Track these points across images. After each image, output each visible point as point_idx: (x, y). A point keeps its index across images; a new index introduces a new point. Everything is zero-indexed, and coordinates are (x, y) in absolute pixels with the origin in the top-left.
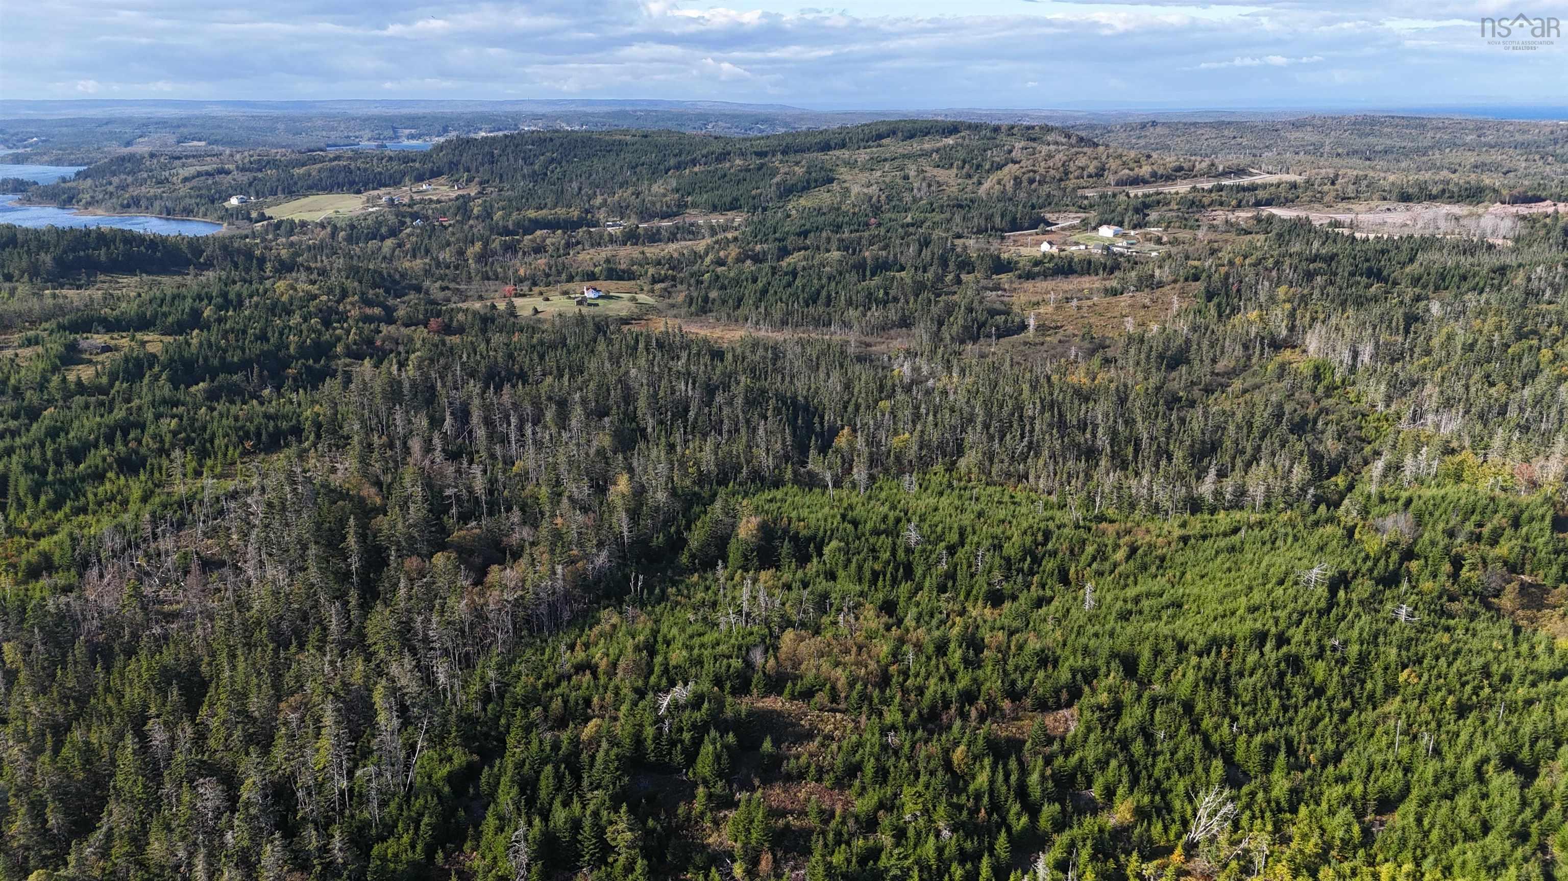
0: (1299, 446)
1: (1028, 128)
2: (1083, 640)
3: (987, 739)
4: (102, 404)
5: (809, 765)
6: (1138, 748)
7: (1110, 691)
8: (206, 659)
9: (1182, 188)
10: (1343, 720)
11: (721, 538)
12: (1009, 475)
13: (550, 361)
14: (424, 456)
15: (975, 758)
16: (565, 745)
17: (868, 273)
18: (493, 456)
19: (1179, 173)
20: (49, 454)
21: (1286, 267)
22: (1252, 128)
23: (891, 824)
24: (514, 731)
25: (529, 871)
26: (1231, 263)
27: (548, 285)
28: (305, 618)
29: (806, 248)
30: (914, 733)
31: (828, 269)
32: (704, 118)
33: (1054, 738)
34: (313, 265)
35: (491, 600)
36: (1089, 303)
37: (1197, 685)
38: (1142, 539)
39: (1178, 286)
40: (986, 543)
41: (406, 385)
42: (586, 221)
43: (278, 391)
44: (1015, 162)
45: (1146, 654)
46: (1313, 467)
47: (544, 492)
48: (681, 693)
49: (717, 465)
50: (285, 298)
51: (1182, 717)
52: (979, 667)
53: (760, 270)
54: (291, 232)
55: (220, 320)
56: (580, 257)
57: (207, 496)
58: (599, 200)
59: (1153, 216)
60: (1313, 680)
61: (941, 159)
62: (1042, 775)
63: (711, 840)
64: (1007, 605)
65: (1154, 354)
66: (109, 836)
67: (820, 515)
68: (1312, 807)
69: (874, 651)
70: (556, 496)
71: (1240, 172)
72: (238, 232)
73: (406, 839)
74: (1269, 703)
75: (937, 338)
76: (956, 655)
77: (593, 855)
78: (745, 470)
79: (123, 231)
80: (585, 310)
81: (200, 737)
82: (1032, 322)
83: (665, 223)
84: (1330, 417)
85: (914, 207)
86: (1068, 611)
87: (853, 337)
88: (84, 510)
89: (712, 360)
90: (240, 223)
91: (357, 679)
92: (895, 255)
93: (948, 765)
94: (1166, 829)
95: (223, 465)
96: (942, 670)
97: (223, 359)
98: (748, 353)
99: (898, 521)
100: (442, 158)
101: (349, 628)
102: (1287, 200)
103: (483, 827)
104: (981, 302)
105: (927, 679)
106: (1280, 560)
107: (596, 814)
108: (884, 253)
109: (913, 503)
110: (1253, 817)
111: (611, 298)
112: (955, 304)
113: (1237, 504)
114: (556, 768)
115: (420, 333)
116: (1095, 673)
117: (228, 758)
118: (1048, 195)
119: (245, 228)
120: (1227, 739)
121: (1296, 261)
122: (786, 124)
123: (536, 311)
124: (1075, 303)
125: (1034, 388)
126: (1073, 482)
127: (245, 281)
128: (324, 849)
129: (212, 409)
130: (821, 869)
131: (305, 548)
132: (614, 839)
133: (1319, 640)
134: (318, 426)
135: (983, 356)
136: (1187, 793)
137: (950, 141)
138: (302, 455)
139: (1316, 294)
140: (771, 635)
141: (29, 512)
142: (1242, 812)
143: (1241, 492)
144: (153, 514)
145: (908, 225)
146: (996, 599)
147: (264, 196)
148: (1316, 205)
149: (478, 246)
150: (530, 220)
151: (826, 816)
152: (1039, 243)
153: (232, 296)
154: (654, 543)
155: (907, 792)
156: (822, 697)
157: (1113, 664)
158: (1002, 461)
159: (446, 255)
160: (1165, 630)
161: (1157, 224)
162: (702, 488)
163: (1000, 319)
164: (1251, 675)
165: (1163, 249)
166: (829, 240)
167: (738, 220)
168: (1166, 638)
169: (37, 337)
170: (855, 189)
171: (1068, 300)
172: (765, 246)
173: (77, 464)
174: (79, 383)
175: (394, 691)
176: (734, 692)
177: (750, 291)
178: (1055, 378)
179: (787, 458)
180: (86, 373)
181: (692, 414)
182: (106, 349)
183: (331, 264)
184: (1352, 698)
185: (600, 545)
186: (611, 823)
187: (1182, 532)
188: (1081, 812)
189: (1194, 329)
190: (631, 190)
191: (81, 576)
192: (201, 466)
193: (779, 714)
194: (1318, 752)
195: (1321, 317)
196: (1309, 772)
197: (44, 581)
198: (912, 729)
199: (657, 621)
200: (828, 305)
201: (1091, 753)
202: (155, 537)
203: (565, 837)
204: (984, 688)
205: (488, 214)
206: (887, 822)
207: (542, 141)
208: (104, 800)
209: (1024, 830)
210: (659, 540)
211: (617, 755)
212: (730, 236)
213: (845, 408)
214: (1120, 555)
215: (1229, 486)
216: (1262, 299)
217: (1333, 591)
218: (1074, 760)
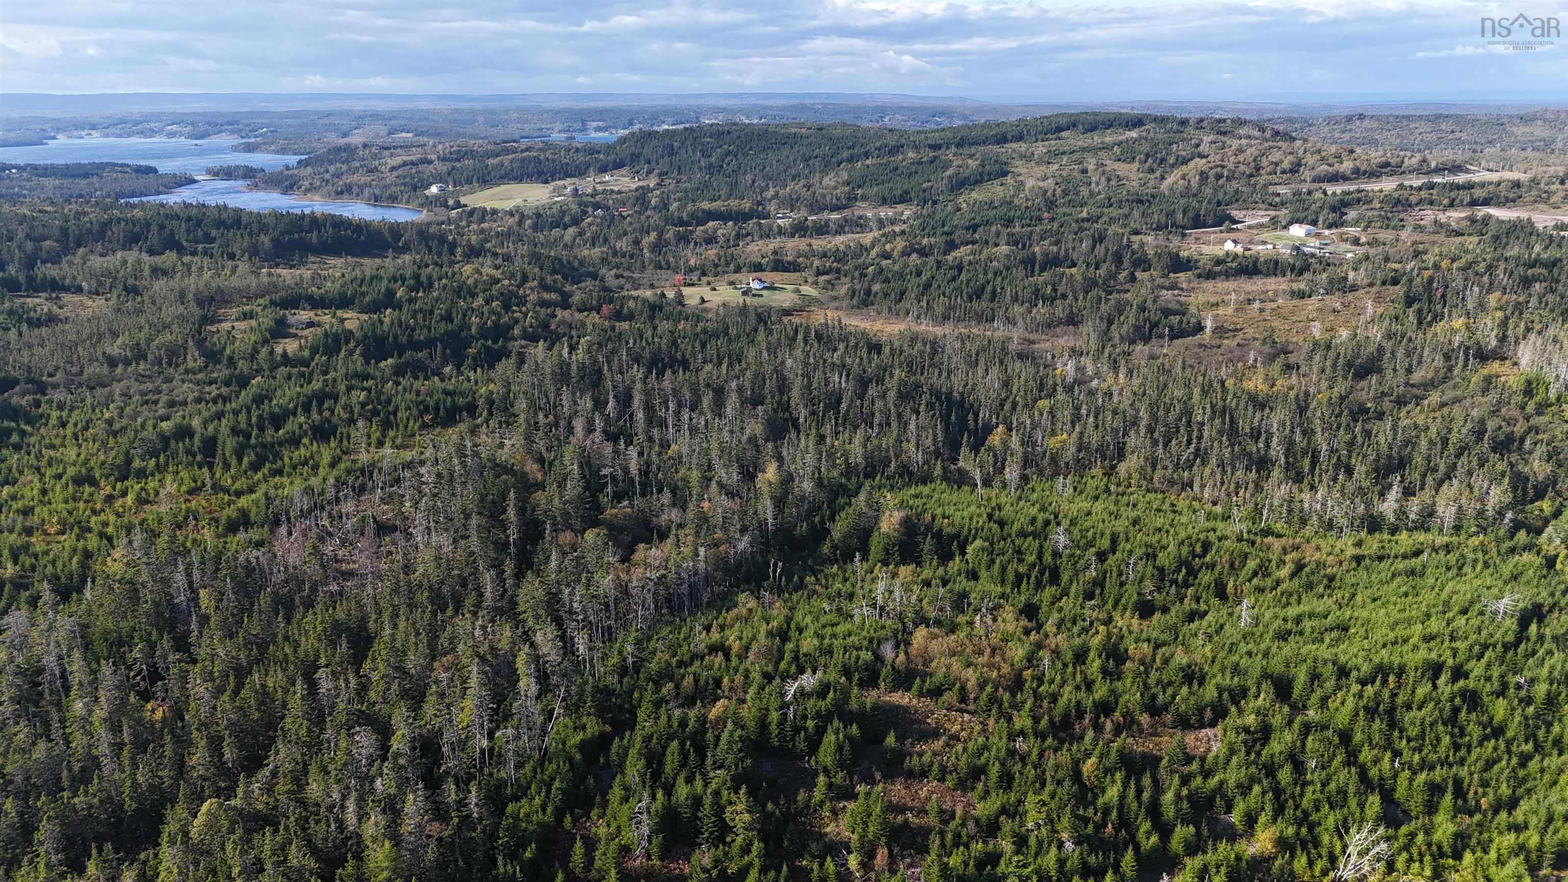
0: (1501, 466)
1: (1219, 121)
2: (1235, 658)
3: (1120, 752)
4: (302, 375)
5: (931, 765)
6: (1285, 775)
7: (1258, 714)
8: (374, 616)
9: (1388, 185)
10: (1523, 763)
11: (864, 530)
12: (1172, 482)
13: (711, 350)
14: (586, 436)
15: (1106, 771)
16: (691, 723)
17: (1037, 268)
18: (650, 439)
19: (1384, 169)
20: (254, 419)
21: (1500, 272)
22: (1474, 122)
23: (1012, 830)
24: (644, 705)
25: (650, 842)
26: (1436, 267)
27: (716, 275)
28: (464, 584)
29: (974, 243)
30: (1043, 741)
31: (995, 263)
32: (881, 111)
33: (1194, 757)
34: (499, 251)
35: (634, 577)
36: (1273, 305)
37: (1357, 714)
38: (1311, 556)
39: (1374, 290)
40: (1139, 552)
41: (574, 367)
42: (758, 213)
43: (458, 369)
44: (1201, 156)
45: (1301, 677)
46: (1515, 489)
47: (695, 475)
48: (808, 681)
49: (866, 458)
50: (470, 282)
51: (1336, 747)
52: (1119, 679)
53: (925, 264)
54: (482, 220)
55: (411, 301)
56: (749, 248)
57: (385, 464)
58: (771, 192)
59: (1352, 214)
60: (1492, 719)
61: (1122, 153)
62: (1178, 796)
63: (828, 830)
64: (1157, 616)
65: (1341, 361)
66: (274, 774)
67: (965, 513)
68: (1479, 854)
69: (1009, 654)
70: (706, 480)
71: (1456, 168)
72: (435, 219)
73: (537, 801)
74: (1438, 739)
75: (1105, 337)
76: (1095, 665)
77: (711, 833)
78: (893, 465)
79: (333, 216)
80: (749, 300)
81: (363, 688)
82: (1209, 324)
83: (834, 216)
84: (1540, 437)
85: (1091, 201)
86: (1222, 627)
87: (1017, 334)
88: (279, 472)
89: (869, 353)
90: (438, 210)
91: (504, 645)
92: (1067, 250)
93: (1077, 776)
94: (1311, 864)
95: (404, 436)
96: (1079, 678)
97: (410, 337)
98: (905, 347)
99: (1047, 523)
100: (625, 151)
101: (502, 596)
102: (1507, 200)
103: (610, 796)
104: (1155, 301)
105: (1062, 686)
106: (1463, 588)
107: (717, 793)
108: (1055, 249)
109: (1065, 506)
110: (1410, 860)
111: (775, 289)
112: (1128, 303)
113: (1424, 523)
114: (682, 745)
115: (595, 318)
116: (1243, 692)
117: (384, 709)
118: (1237, 191)
119: (441, 214)
120: (1387, 774)
121: (1512, 265)
122: (964, 117)
123: (703, 301)
124: (1257, 305)
125: (1205, 393)
126: (1241, 493)
127: (436, 264)
128: (461, 803)
129: (398, 384)
130: (935, 869)
131: (468, 517)
132: (733, 820)
133: (1502, 676)
134: (491, 403)
135: (1153, 357)
136: (1337, 828)
137: (1134, 134)
138: (474, 431)
139: (1534, 301)
140: (904, 630)
141: (233, 471)
142: (1399, 853)
143: (1429, 513)
144: (337, 479)
145: (1083, 220)
146: (1145, 610)
147: (461, 184)
148: (1541, 206)
149: (653, 235)
150: (704, 211)
151: (946, 816)
152: (1222, 242)
153: (423, 279)
154: (797, 532)
155: (1031, 800)
156: (950, 697)
157: (1264, 686)
158: (1165, 468)
159: (623, 245)
160: (1324, 652)
161: (1356, 223)
162: (849, 479)
163: (1175, 319)
164: (1420, 708)
165: (1360, 251)
166: (998, 234)
167: (907, 213)
168: (1325, 662)
169: (251, 312)
170: (1030, 183)
171: (1250, 302)
172: (932, 240)
173: (277, 429)
174: (285, 354)
175: (536, 659)
176: (862, 684)
177: (913, 285)
178: (1229, 383)
179: (937, 454)
180: (291, 346)
181: (844, 406)
182: (310, 324)
183: (516, 250)
184: (1536, 741)
185: (744, 530)
186: (731, 803)
187: (1358, 551)
188: (1217, 838)
189: (1389, 336)
190: (803, 182)
191: (272, 532)
192: (384, 436)
193: (906, 709)
194: (1491, 796)
195: (1538, 327)
196: (1478, 817)
197: (241, 536)
198: (1041, 736)
199: (792, 609)
200: (992, 299)
201: (1233, 776)
202: (338, 500)
203: (686, 813)
204: (1122, 701)
205: (664, 205)
206: (1008, 828)
207: (720, 134)
208: (273, 740)
209: (1154, 849)
210: (802, 528)
211: (741, 737)
212: (897, 229)
213: (1002, 405)
214: (1284, 572)
215: (1414, 507)
216: (1470, 305)
217: (1524, 623)
218: (1213, 782)
